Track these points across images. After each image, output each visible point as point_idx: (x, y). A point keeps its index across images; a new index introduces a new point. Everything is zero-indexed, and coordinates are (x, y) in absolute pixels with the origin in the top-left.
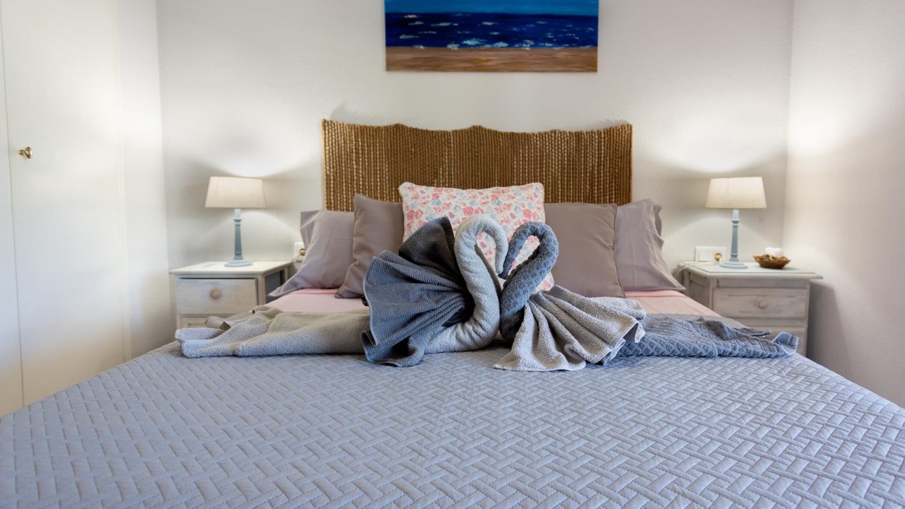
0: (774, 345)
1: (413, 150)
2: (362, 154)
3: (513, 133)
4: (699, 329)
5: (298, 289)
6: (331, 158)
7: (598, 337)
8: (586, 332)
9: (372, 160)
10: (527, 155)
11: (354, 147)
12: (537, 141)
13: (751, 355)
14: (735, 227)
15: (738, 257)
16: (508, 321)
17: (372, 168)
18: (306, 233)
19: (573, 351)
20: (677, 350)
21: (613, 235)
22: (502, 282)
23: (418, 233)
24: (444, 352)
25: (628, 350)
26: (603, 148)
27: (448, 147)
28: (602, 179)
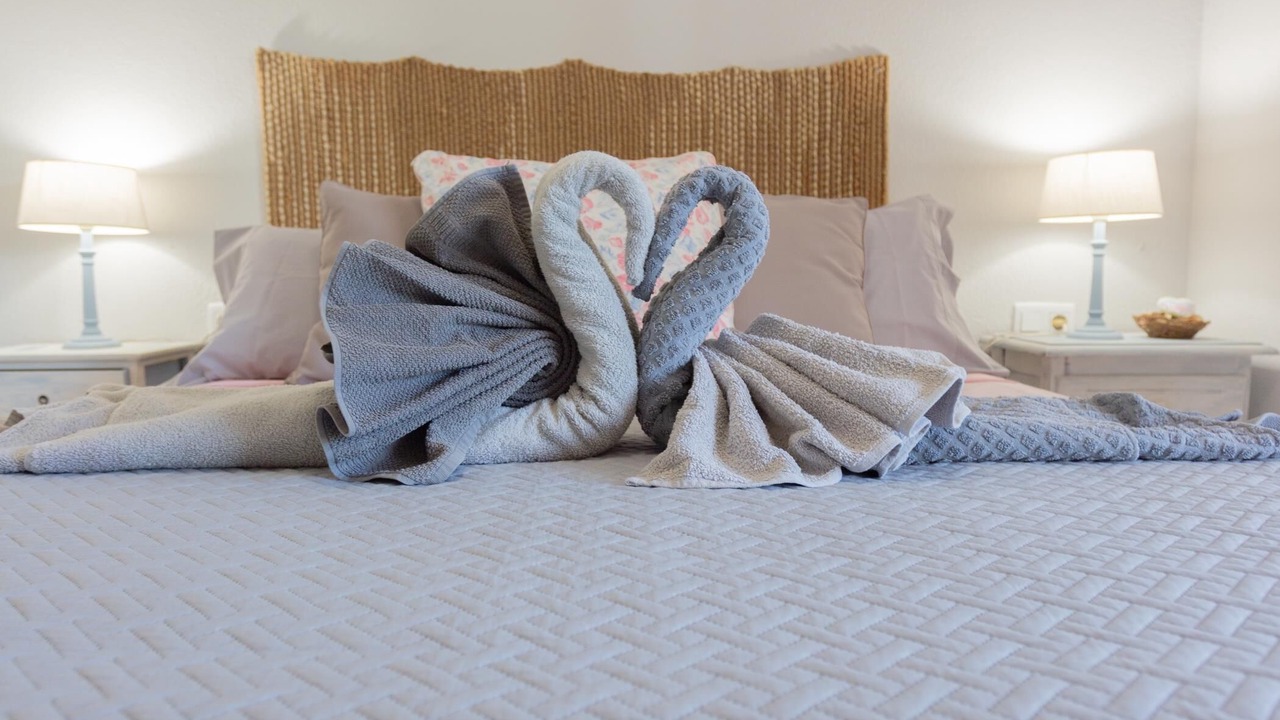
0: (1266, 432)
1: (445, 111)
2: (341, 120)
3: (646, 75)
4: (1082, 411)
5: (208, 381)
6: (278, 129)
7: (870, 413)
8: (840, 404)
9: (362, 133)
10: (675, 119)
11: (324, 106)
12: (696, 90)
13: (1215, 455)
14: (1098, 257)
15: (1105, 318)
16: (656, 389)
17: (363, 149)
18: (225, 273)
19: (810, 446)
20: (1046, 446)
21: (861, 258)
22: (640, 308)
23: (448, 199)
24: (511, 462)
25: (933, 449)
26: (829, 103)
27: (516, 105)
28: (828, 167)
